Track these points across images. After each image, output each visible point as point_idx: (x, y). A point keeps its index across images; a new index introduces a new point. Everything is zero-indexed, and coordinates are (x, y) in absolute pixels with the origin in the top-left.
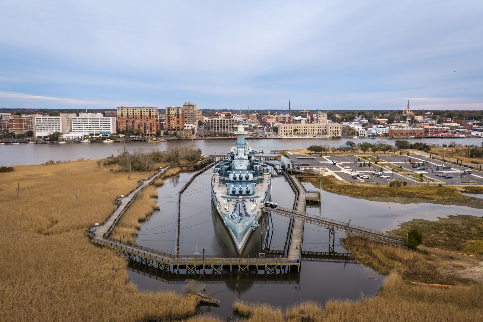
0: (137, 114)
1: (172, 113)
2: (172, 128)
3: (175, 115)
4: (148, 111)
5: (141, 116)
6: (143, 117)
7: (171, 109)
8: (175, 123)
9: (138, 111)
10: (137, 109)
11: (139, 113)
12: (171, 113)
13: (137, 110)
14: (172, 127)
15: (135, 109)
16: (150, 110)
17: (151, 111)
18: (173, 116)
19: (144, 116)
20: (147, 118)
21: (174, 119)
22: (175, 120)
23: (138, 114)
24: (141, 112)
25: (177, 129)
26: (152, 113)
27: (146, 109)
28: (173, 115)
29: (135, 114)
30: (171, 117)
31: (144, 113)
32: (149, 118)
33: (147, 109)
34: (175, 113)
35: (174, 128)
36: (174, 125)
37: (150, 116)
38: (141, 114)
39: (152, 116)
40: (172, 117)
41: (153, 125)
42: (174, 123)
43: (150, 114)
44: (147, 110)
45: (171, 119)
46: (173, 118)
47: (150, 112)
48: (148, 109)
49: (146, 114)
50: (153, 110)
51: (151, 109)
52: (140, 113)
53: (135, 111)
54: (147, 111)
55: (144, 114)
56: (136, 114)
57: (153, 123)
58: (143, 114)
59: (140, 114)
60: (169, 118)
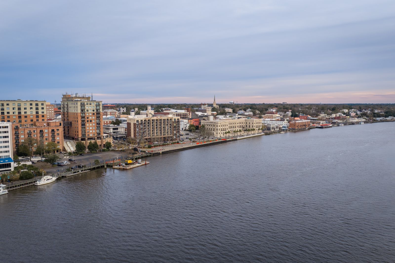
0: (11, 114)
1: (88, 110)
2: (88, 135)
3: (94, 114)
4: (34, 107)
5: (20, 117)
6: (23, 119)
7: (87, 104)
8: (94, 126)
9: (13, 108)
10: (10, 103)
11: (14, 111)
12: (86, 111)
13: (11, 106)
14: (88, 133)
15: (5, 105)
16: (37, 105)
17: (40, 107)
18: (91, 116)
19: (26, 117)
20: (32, 120)
21: (91, 121)
22: (93, 121)
23: (14, 113)
24: (19, 109)
25: (96, 138)
26: (40, 111)
27: (28, 104)
28: (89, 113)
29: (6, 114)
30: (86, 118)
31: (25, 111)
32: (35, 120)
33: (31, 104)
34: (93, 111)
35: (91, 135)
36: (92, 130)
37: (37, 117)
38: (20, 113)
39: (40, 116)
40: (88, 118)
41: (56, 132)
42: (91, 126)
43: (37, 113)
44: (31, 106)
45: (86, 121)
46: (90, 118)
47: (37, 109)
48: (34, 104)
49: (28, 113)
50: (43, 106)
51: (40, 104)
52: (17, 111)
53: (5, 107)
54: (31, 108)
55: (25, 113)
56: (8, 113)
57: (58, 130)
58: (23, 113)
59: (17, 113)
60: (83, 119)
